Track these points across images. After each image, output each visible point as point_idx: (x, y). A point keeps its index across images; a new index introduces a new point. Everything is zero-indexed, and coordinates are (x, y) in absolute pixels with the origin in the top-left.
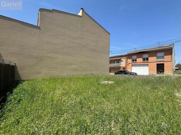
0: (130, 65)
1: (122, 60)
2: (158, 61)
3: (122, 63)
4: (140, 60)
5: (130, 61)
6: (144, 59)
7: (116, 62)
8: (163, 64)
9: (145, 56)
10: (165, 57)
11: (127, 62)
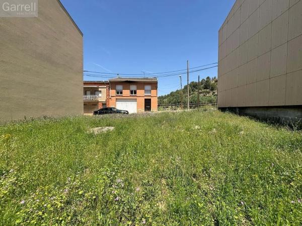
0: (114, 99)
1: (100, 89)
2: (146, 96)
3: (100, 95)
4: (126, 93)
5: (113, 92)
6: (132, 92)
7: (88, 92)
8: (150, 100)
9: (133, 88)
10: (152, 91)
11: (108, 95)
